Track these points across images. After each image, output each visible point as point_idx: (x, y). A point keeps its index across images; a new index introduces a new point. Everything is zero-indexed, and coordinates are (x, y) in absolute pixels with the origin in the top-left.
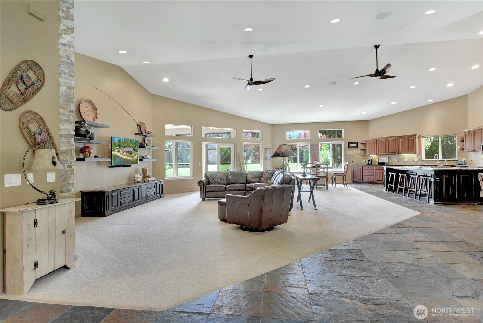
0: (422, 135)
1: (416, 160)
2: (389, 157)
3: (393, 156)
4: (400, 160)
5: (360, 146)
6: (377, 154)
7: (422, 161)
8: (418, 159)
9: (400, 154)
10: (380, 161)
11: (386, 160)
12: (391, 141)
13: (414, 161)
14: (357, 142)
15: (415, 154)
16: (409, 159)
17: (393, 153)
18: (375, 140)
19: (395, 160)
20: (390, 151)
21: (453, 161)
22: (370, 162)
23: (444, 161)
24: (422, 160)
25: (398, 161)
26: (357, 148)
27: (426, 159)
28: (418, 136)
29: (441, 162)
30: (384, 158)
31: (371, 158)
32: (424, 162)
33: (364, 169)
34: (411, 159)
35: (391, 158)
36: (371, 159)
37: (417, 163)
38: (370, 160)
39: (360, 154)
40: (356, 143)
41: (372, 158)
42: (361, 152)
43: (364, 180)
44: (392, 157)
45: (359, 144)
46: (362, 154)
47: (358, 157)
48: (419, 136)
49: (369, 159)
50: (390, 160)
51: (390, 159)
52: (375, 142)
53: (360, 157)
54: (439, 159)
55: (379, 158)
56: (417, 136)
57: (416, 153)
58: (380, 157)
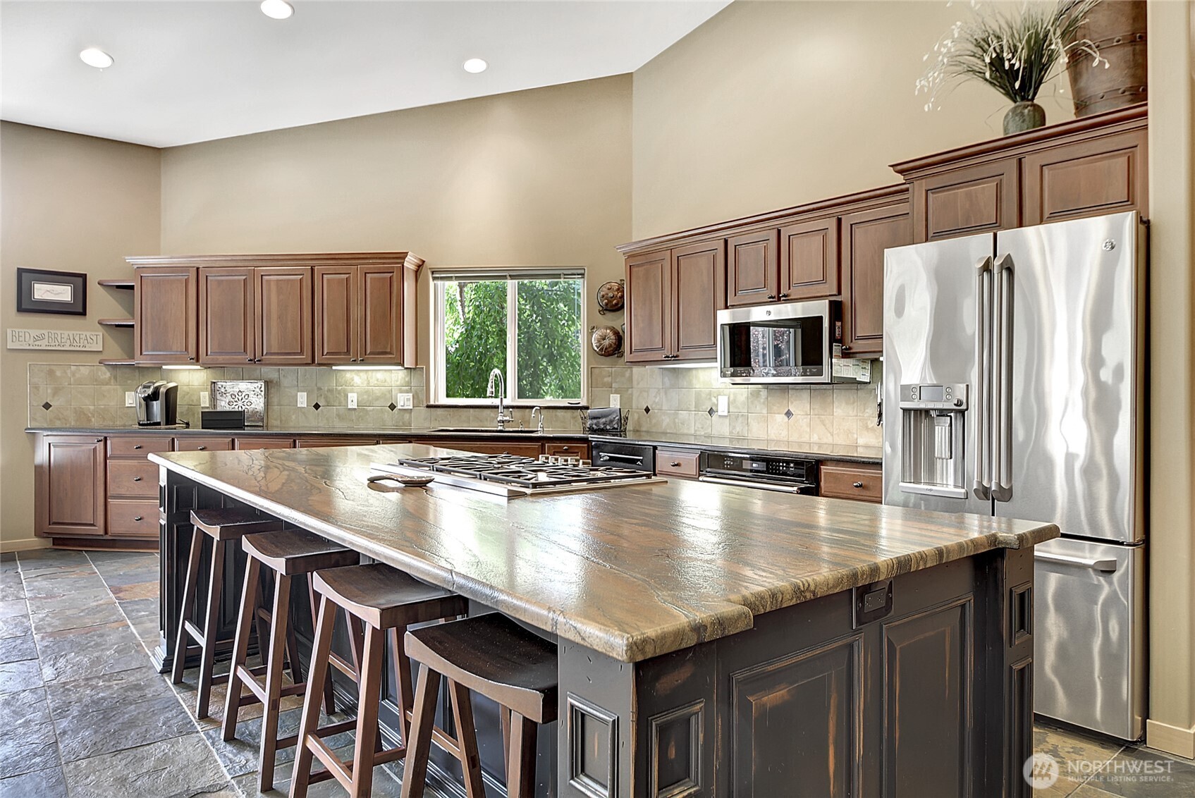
0: (431, 263)
1: (405, 401)
2: (267, 383)
3: (288, 376)
4: (326, 398)
5: (102, 304)
6: (197, 359)
7: (429, 407)
8: (411, 395)
9: (320, 365)
10: (223, 405)
11: (253, 399)
12: (278, 281)
13: (392, 407)
14: (84, 277)
15: (400, 367)
16: (367, 392)
17: (288, 358)
18: (184, 269)
19: (302, 400)
20: (271, 342)
21: (570, 411)
22: (157, 406)
23: (532, 407)
24: (432, 403)
25: (317, 406)
26: (84, 313)
27: (448, 396)
28: (413, 267)
29: (517, 413)
30: (243, 386)
31: (164, 385)
32: (439, 411)
33: (117, 453)
34: (377, 399)
35: (278, 384)
36: (163, 390)
37: (407, 416)
38: (155, 396)
39: (100, 357)
40: (79, 281)
41: (171, 385)
42: (110, 341)
43: (117, 527)
44: (285, 382)
45: (94, 292)
46: (115, 352)
47: (84, 371)
48: (420, 266)
49: (150, 391)
50: (275, 400)
51: (272, 390)
52: (187, 281)
53: (105, 374)
54: (507, 402)
55: (220, 384)
56: (410, 263)
57: (401, 363)
58: (225, 379)
